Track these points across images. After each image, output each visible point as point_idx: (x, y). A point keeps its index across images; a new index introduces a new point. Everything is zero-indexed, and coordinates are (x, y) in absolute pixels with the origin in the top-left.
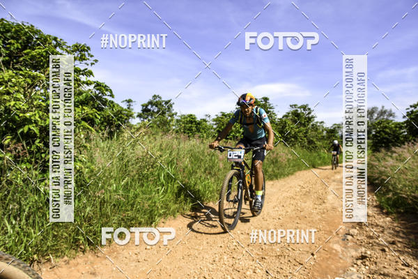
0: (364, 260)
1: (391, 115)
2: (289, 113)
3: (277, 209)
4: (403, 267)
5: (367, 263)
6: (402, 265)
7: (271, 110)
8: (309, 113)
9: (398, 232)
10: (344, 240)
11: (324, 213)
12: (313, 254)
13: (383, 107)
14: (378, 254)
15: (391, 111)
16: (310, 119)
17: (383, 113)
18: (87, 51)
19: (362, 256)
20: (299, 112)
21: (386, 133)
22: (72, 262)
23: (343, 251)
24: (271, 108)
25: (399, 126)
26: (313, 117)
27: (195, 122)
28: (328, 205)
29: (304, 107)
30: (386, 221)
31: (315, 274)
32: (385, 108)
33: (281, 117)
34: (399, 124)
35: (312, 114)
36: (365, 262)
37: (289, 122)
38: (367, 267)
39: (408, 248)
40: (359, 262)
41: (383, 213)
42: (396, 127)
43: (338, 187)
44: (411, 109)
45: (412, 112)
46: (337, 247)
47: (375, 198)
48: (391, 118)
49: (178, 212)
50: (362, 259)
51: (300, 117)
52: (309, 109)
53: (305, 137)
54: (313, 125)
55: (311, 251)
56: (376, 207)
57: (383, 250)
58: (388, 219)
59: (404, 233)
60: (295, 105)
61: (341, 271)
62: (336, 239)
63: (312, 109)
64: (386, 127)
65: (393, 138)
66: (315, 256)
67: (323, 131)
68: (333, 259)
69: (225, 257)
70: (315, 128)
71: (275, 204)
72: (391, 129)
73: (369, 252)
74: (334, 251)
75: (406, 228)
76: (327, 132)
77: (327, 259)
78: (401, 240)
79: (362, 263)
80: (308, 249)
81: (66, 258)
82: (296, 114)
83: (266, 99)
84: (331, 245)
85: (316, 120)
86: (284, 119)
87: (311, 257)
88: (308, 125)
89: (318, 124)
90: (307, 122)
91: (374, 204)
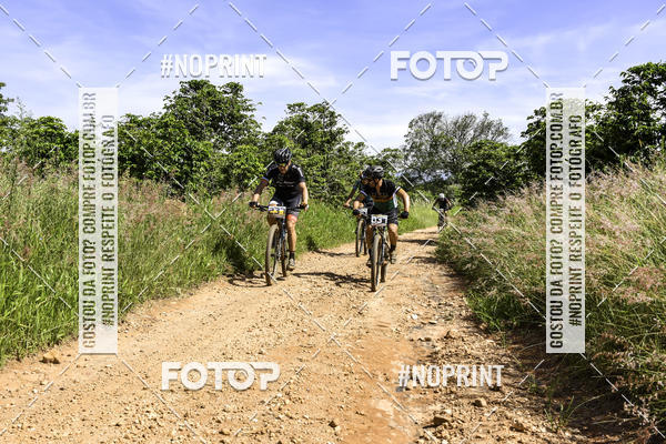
0: (440, 428)
1: (501, 132)
2: (287, 123)
3: (257, 331)
4: (512, 434)
5: (445, 433)
6: (511, 429)
7: (249, 114)
8: (332, 124)
10: (399, 390)
11: (360, 336)
12: (332, 425)
13: (486, 115)
14: (467, 411)
15: (501, 124)
16: (333, 137)
17: (485, 127)
19: (436, 418)
20: (311, 120)
21: (490, 169)
23: (397, 413)
24: (247, 109)
25: (514, 154)
26: (341, 132)
27: (61, 135)
28: (370, 321)
29: (321, 109)
30: (480, 345)
32: (490, 118)
33: (271, 131)
34: (514, 149)
35: (340, 124)
36: (440, 432)
37: (289, 144)
38: (445, 441)
39: (523, 396)
40: (429, 433)
41: (480, 331)
42: (509, 157)
44: (535, 119)
46: (386, 406)
47: (466, 301)
48: (500, 139)
49: (8, 352)
50: (435, 426)
51: (311, 130)
52: (332, 114)
53: (323, 176)
54: (339, 151)
55: (329, 419)
56: (466, 319)
57: (477, 404)
58: (489, 341)
59: (517, 368)
60: (300, 105)
62: (386, 389)
63: (338, 114)
64: (489, 156)
65: (503, 180)
66: (338, 429)
67: (362, 163)
68: (376, 432)
70: (345, 157)
71: (252, 322)
72: (499, 159)
73: (449, 411)
74: (379, 415)
75: (521, 357)
77: (364, 433)
78: (510, 382)
79: (435, 434)
80: (322, 415)
82: (302, 124)
83: (236, 88)
84: (373, 402)
85: (347, 138)
86: (277, 136)
87: (330, 430)
88: (330, 149)
89: (351, 148)
90: (328, 142)
91: (464, 313)
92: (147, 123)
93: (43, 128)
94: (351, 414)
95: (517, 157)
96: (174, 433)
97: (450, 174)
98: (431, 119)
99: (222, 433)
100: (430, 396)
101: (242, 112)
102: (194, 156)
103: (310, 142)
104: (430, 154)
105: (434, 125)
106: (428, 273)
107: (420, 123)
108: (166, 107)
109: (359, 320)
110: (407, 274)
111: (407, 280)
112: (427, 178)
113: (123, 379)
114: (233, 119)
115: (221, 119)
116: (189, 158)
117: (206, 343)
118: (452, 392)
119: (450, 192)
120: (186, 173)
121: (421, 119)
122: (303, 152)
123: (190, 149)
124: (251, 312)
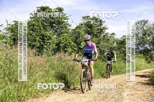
2: (82, 25)
7: (66, 21)
8: (101, 25)
16: (101, 31)
24: (65, 19)
26: (104, 29)
33: (75, 28)
35: (104, 26)
43: (132, 93)
52: (101, 21)
54: (104, 36)
63: (103, 21)
67: (113, 42)
70: (106, 39)
76: (117, 43)
82: (89, 26)
86: (77, 30)
88: (100, 36)
89: (109, 35)
90: (99, 33)
97: (151, 47)
98: (143, 23)
101: (63, 20)
102: (45, 38)
103: (92, 33)
104: (142, 38)
105: (144, 25)
106: (148, 89)
107: (138, 25)
108: (31, 18)
110: (138, 89)
111: (139, 92)
114: (59, 23)
115: (54, 23)
116: (43, 39)
119: (152, 55)
120: (42, 45)
121: (138, 23)
123: (44, 35)
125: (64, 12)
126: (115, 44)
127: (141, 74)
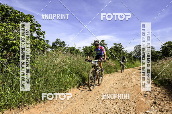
2: (113, 47)
5: (157, 105)
7: (106, 45)
8: (121, 47)
9: (166, 93)
10: (144, 96)
11: (134, 86)
12: (135, 102)
15: (153, 47)
16: (121, 49)
18: (33, 18)
19: (154, 102)
22: (36, 106)
23: (145, 101)
26: (123, 49)
27: (75, 50)
28: (134, 83)
29: (119, 44)
30: (159, 89)
31: (138, 110)
33: (110, 49)
34: (158, 51)
35: (122, 47)
36: (156, 105)
38: (158, 107)
40: (154, 105)
41: (157, 86)
42: (157, 53)
44: (163, 45)
45: (164, 46)
46: (142, 99)
47: (152, 80)
48: (153, 50)
50: (154, 104)
51: (118, 48)
52: (121, 45)
53: (120, 56)
54: (123, 52)
56: (153, 84)
57: (162, 100)
59: (168, 94)
60: (116, 44)
61: (147, 109)
62: (142, 96)
63: (122, 45)
65: (156, 57)
68: (143, 104)
69: (101, 104)
70: (124, 53)
72: (155, 53)
73: (156, 101)
74: (142, 101)
77: (141, 104)
80: (132, 100)
81: (33, 105)
82: (116, 47)
84: (140, 99)
85: (124, 50)
87: (134, 103)
88: (121, 52)
89: (125, 52)
91: (152, 82)
92: (89, 47)
93: (72, 49)
94: (137, 100)
95: (159, 53)
96: (108, 101)
98: (139, 46)
99: (116, 102)
100: (151, 98)
108: (92, 45)
109: (132, 83)
110: (138, 75)
112: (138, 57)
113: (95, 92)
117: (106, 86)
118: (156, 98)
121: (137, 46)
122: (115, 52)
124: (112, 81)
125: (105, 42)
126: (127, 55)
127: (139, 68)
